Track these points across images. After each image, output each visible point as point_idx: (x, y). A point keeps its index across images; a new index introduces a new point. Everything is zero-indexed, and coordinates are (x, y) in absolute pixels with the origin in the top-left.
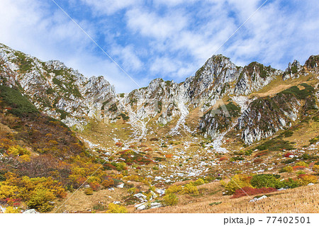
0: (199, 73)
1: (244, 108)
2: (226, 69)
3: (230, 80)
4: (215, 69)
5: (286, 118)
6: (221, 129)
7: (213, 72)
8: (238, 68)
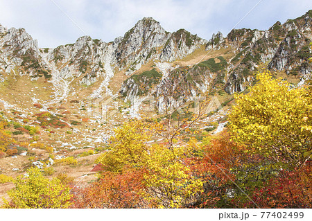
0: (128, 35)
1: (165, 75)
2: (155, 34)
3: (158, 45)
4: (145, 32)
5: (197, 90)
6: (140, 94)
7: (142, 35)
8: (167, 33)
